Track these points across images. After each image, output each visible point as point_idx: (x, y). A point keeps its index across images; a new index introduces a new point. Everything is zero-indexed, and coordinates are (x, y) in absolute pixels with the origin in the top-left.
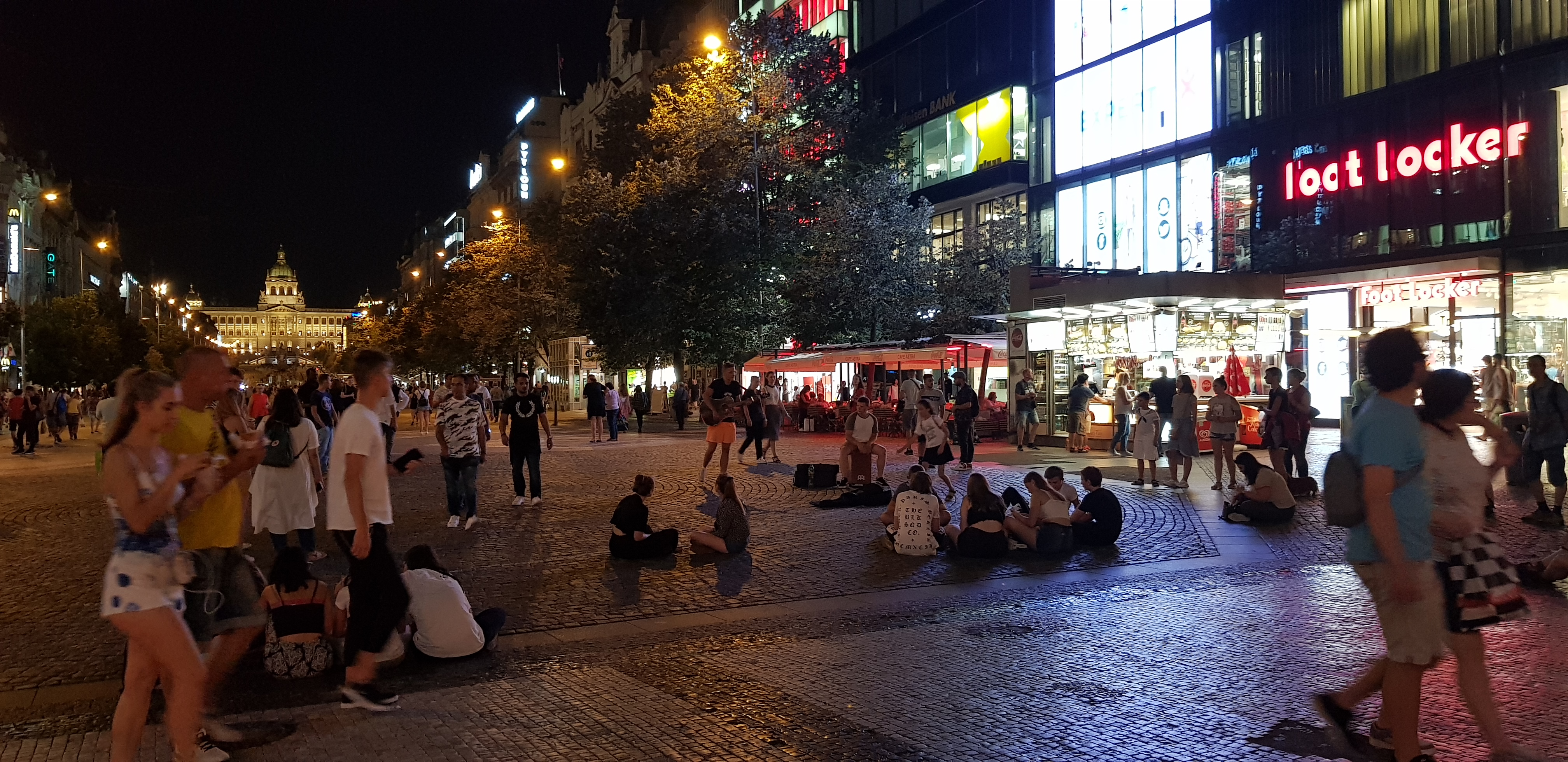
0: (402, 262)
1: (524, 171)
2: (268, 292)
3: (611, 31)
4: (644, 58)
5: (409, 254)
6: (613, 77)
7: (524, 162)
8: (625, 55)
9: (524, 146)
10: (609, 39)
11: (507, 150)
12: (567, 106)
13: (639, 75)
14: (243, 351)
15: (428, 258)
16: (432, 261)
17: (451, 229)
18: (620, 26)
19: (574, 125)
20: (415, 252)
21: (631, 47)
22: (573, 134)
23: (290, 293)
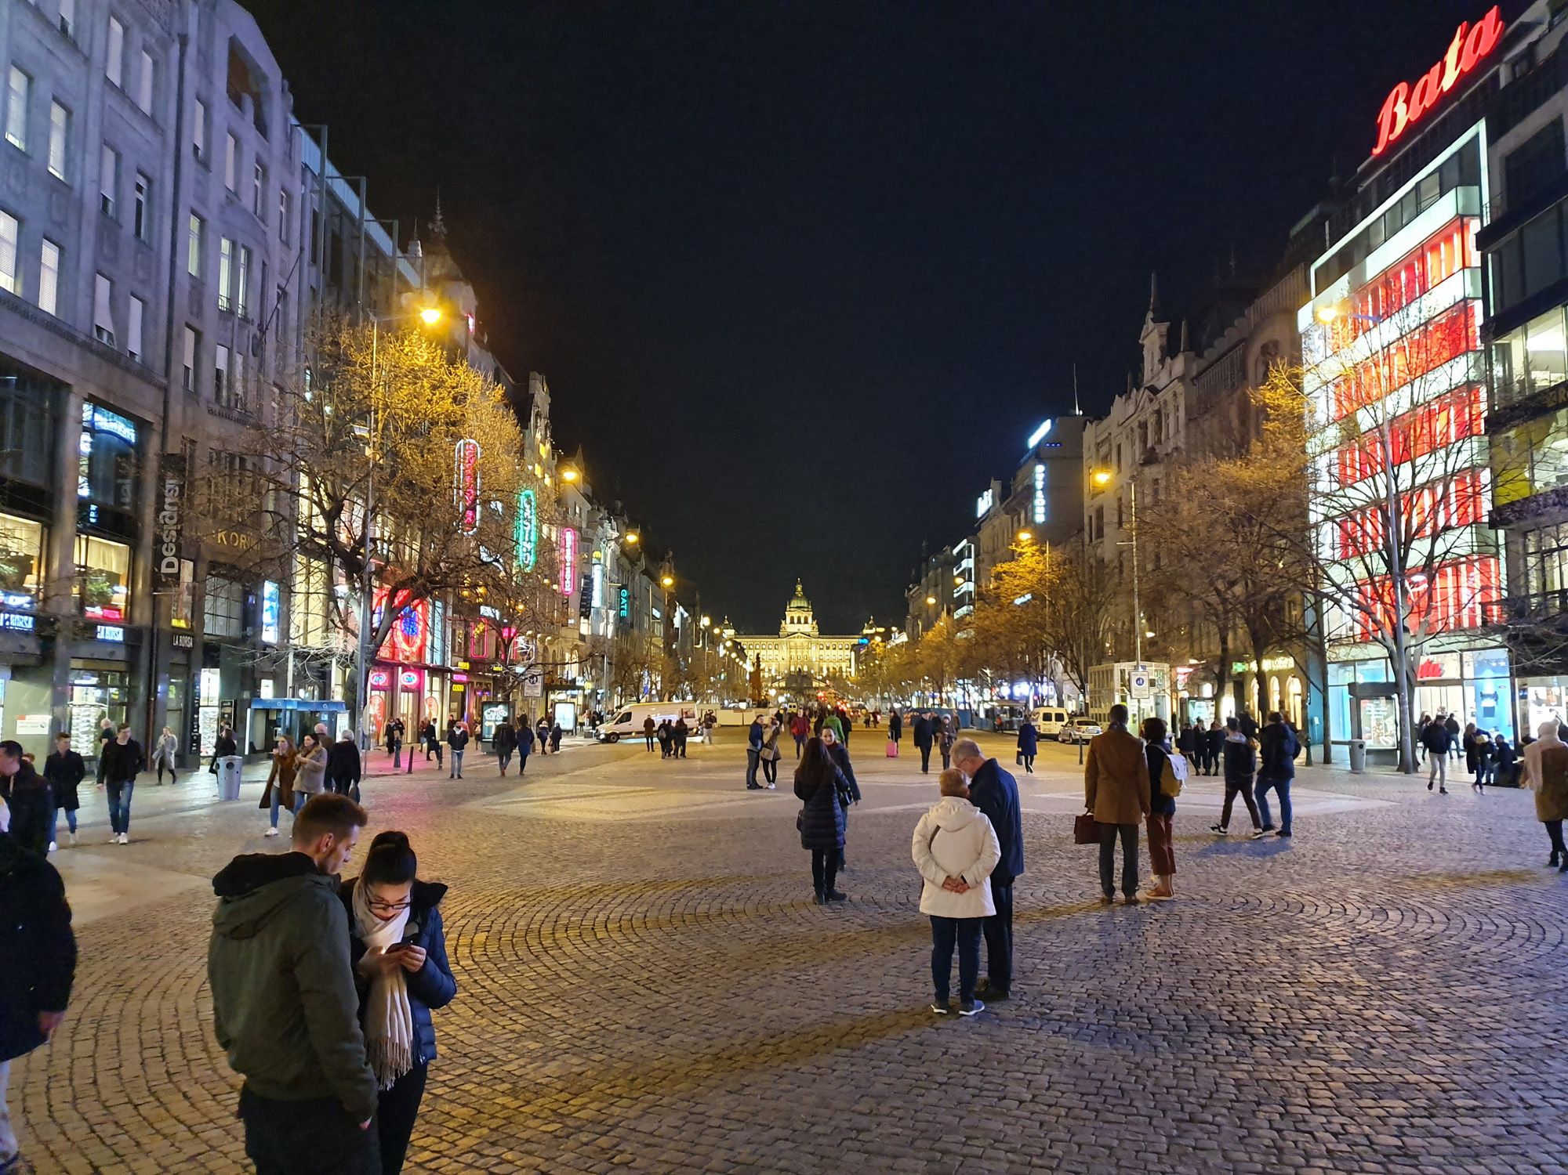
0: (910, 590)
1: (1039, 494)
2: (788, 620)
3: (1145, 337)
4: (1186, 361)
5: (918, 582)
6: (1147, 386)
7: (1039, 484)
8: (1162, 361)
9: (1040, 469)
10: (1142, 346)
11: (1020, 474)
12: (1091, 423)
13: (1181, 379)
15: (937, 585)
17: (961, 556)
18: (1156, 331)
19: (1099, 441)
20: (923, 581)
21: (1170, 350)
22: (1098, 450)
23: (806, 622)
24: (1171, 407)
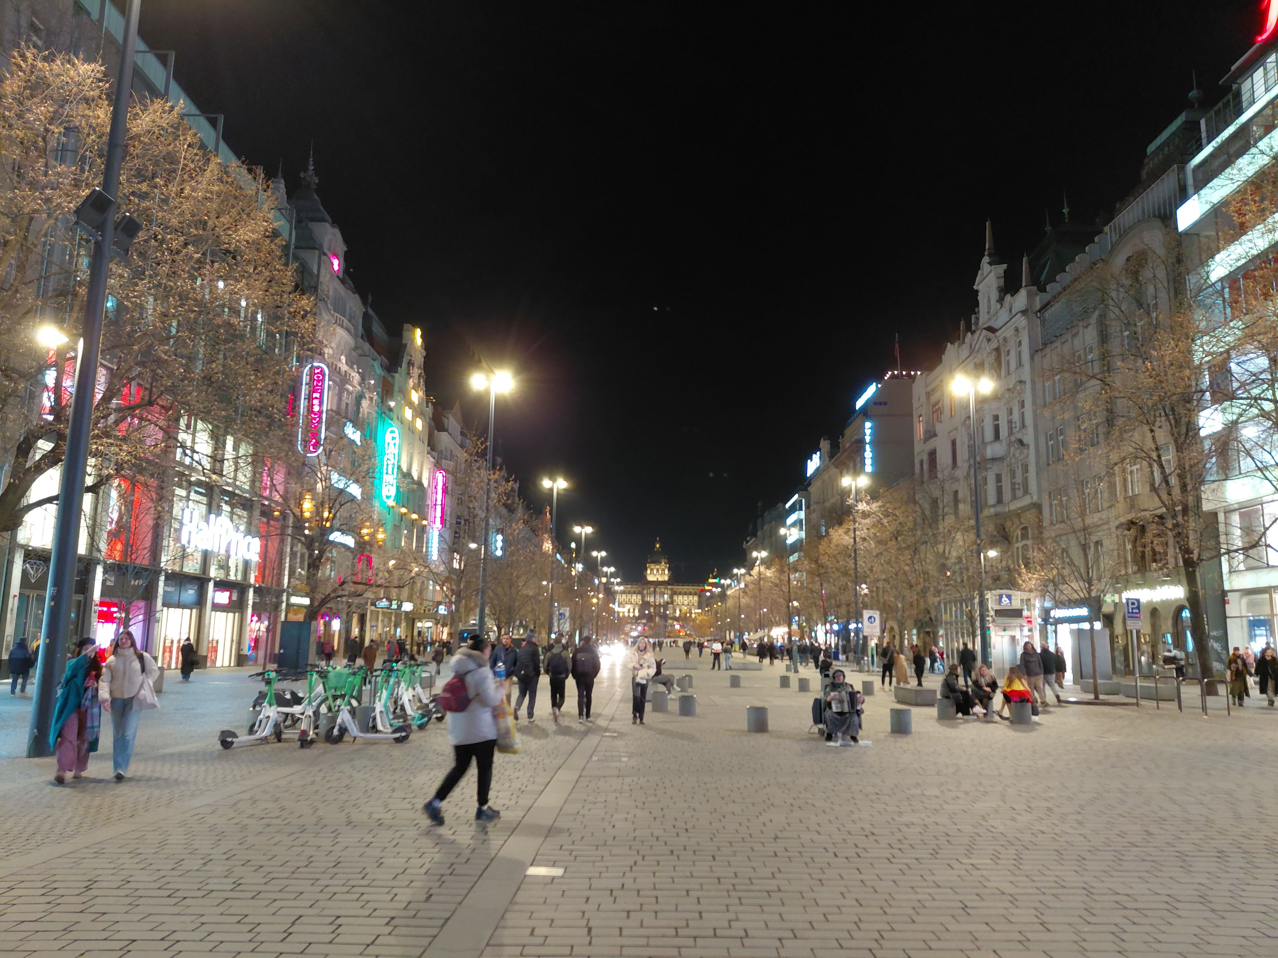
0: (747, 542)
1: (868, 447)
2: (649, 572)
3: (978, 285)
4: (1028, 294)
5: (754, 535)
6: (985, 326)
7: (868, 439)
8: (1001, 300)
9: (868, 425)
10: (977, 291)
11: (848, 432)
13: (1024, 312)
14: (631, 615)
15: (771, 537)
16: (774, 538)
17: (793, 509)
18: (992, 274)
19: (930, 389)
20: (759, 533)
21: (1009, 289)
23: (663, 572)
24: (1012, 345)
